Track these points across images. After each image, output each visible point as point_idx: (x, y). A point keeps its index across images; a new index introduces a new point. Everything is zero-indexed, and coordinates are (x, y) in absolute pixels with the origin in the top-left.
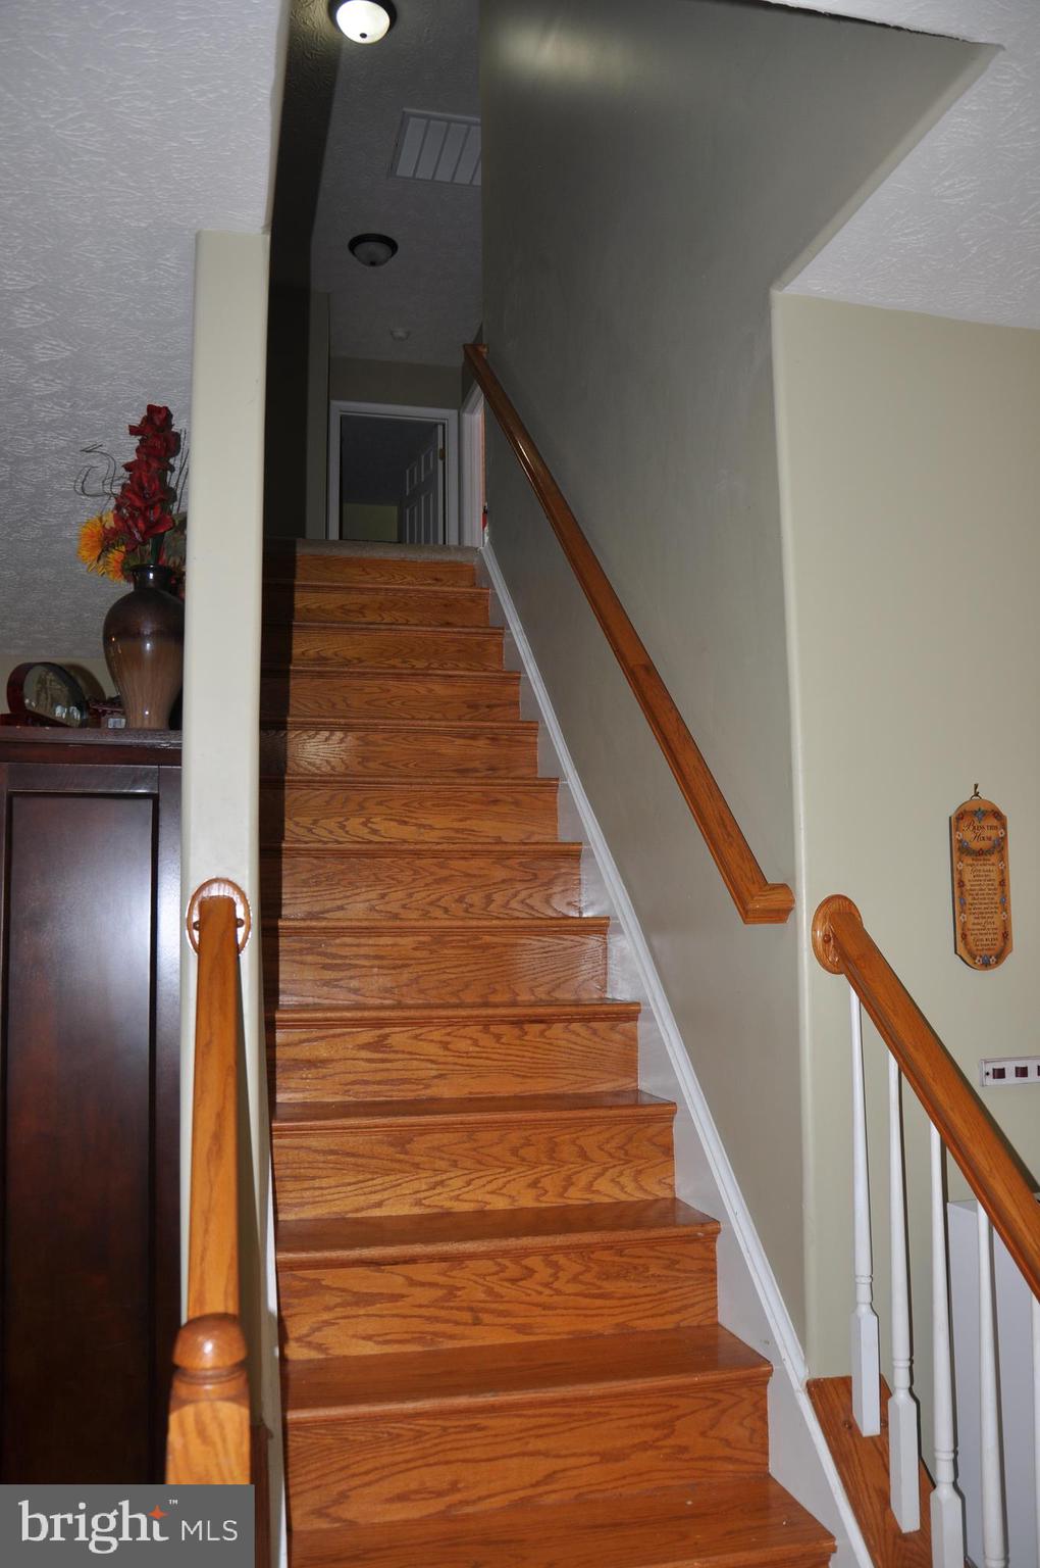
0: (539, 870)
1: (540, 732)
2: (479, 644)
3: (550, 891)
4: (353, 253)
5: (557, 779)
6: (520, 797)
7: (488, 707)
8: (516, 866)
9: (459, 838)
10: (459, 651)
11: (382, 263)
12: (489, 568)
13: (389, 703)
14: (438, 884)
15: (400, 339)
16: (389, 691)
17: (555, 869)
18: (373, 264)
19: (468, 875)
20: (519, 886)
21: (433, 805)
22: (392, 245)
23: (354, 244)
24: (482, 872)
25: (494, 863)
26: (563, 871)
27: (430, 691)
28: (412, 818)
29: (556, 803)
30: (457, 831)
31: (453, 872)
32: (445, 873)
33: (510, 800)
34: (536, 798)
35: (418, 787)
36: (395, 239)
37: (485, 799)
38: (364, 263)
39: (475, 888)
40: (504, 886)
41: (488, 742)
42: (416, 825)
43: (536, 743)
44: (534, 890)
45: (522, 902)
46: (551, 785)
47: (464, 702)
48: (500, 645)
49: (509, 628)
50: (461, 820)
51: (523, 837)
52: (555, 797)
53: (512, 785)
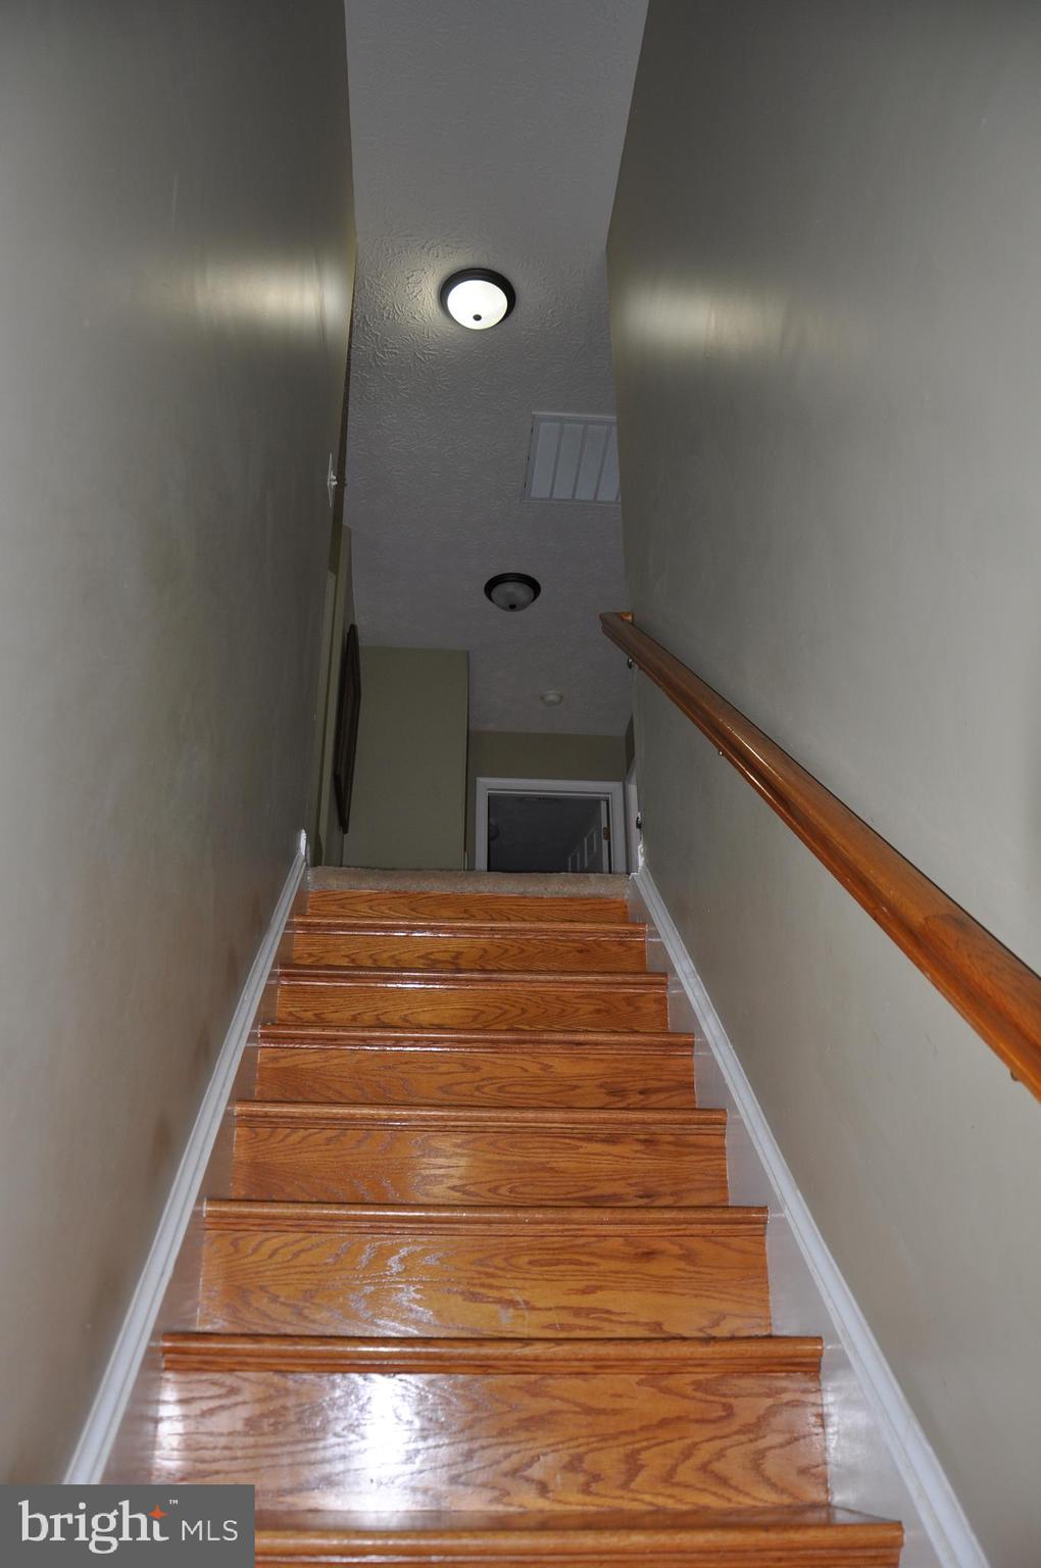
0: (736, 1397)
1: (730, 1130)
2: (629, 1000)
3: (761, 1444)
4: (490, 598)
5: (764, 1209)
6: (696, 1244)
7: (641, 1093)
8: (689, 1390)
9: (581, 1328)
10: (598, 1011)
11: (524, 606)
12: (648, 902)
13: (478, 1089)
14: (527, 1429)
15: (552, 703)
16: (477, 1069)
17: (768, 1396)
18: (512, 607)
19: (589, 1411)
20: (699, 1433)
21: (531, 1263)
22: (534, 587)
23: (491, 586)
24: (618, 1404)
25: (640, 1383)
26: (786, 1397)
27: (546, 1068)
28: (490, 1287)
29: (764, 1254)
30: (577, 1312)
31: (557, 1405)
32: (539, 1405)
33: (676, 1250)
34: (725, 1246)
35: (503, 1229)
36: (536, 578)
37: (628, 1249)
38: (503, 608)
39: (604, 1438)
40: (662, 1435)
41: (639, 1147)
42: (499, 1301)
43: (723, 1147)
44: (727, 1442)
45: (704, 1468)
46: (753, 1220)
47: (601, 1086)
48: (662, 1001)
49: (674, 971)
50: (584, 1292)
51: (705, 1322)
52: (763, 1244)
53: (678, 1222)
